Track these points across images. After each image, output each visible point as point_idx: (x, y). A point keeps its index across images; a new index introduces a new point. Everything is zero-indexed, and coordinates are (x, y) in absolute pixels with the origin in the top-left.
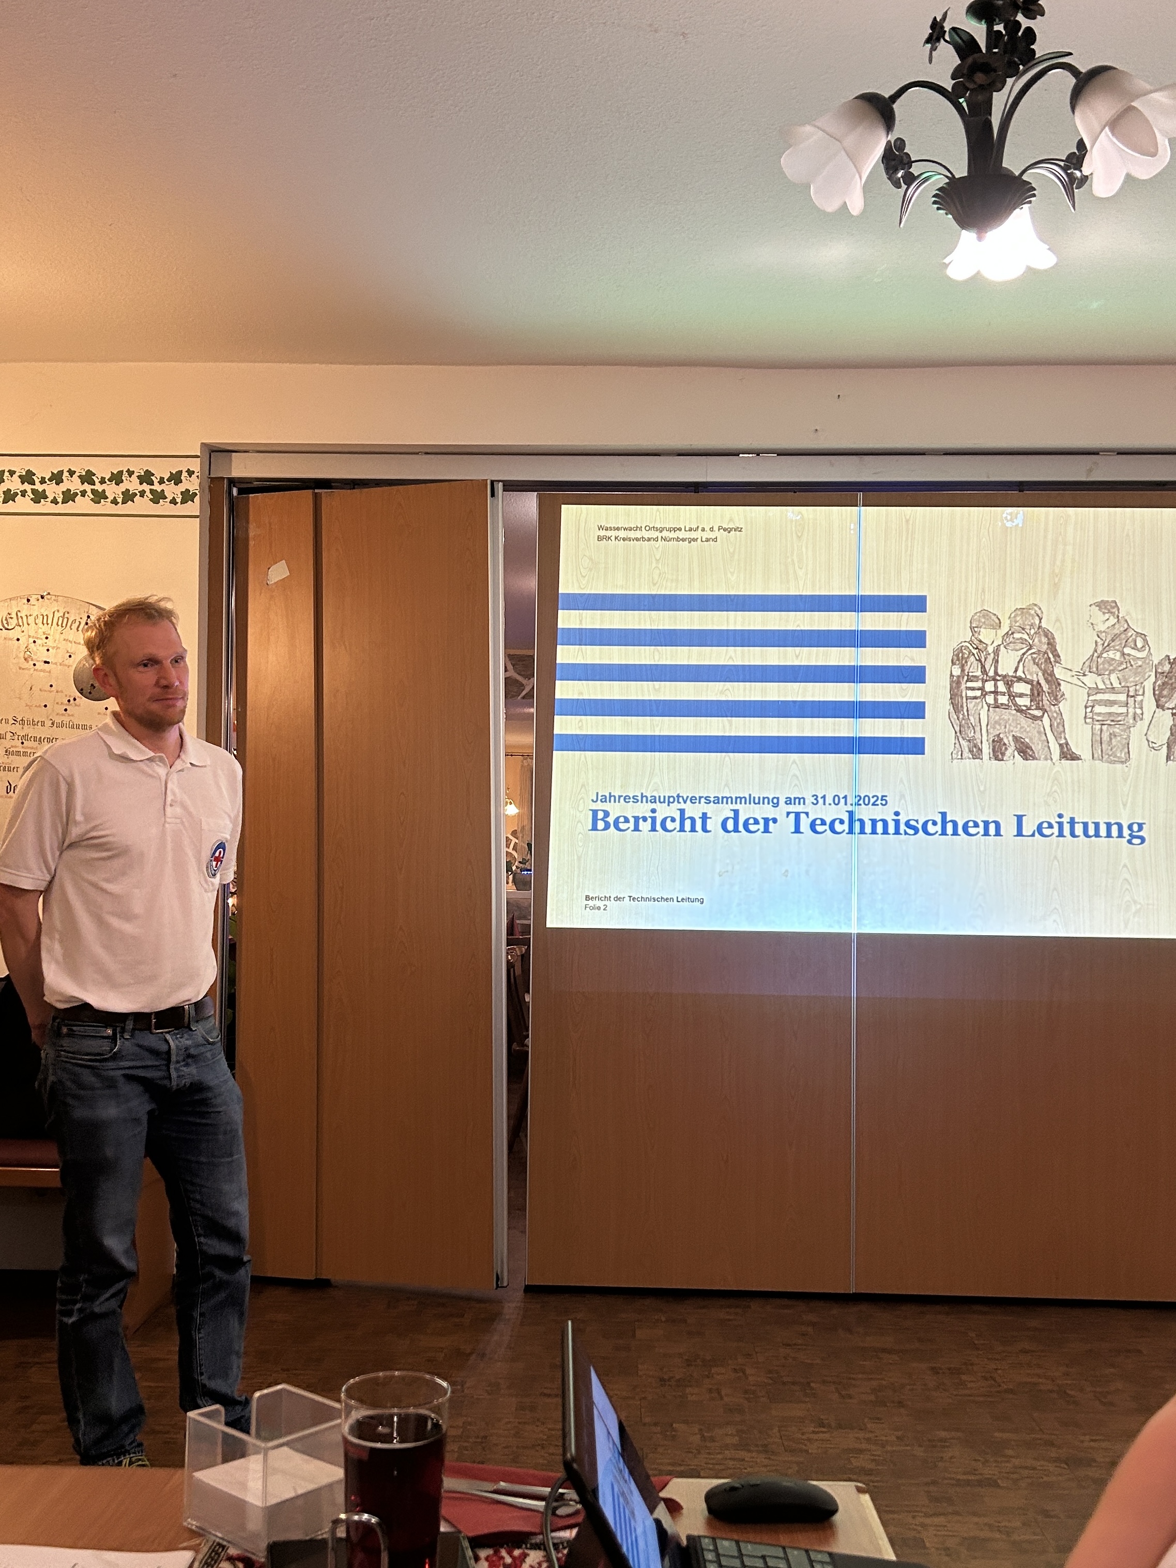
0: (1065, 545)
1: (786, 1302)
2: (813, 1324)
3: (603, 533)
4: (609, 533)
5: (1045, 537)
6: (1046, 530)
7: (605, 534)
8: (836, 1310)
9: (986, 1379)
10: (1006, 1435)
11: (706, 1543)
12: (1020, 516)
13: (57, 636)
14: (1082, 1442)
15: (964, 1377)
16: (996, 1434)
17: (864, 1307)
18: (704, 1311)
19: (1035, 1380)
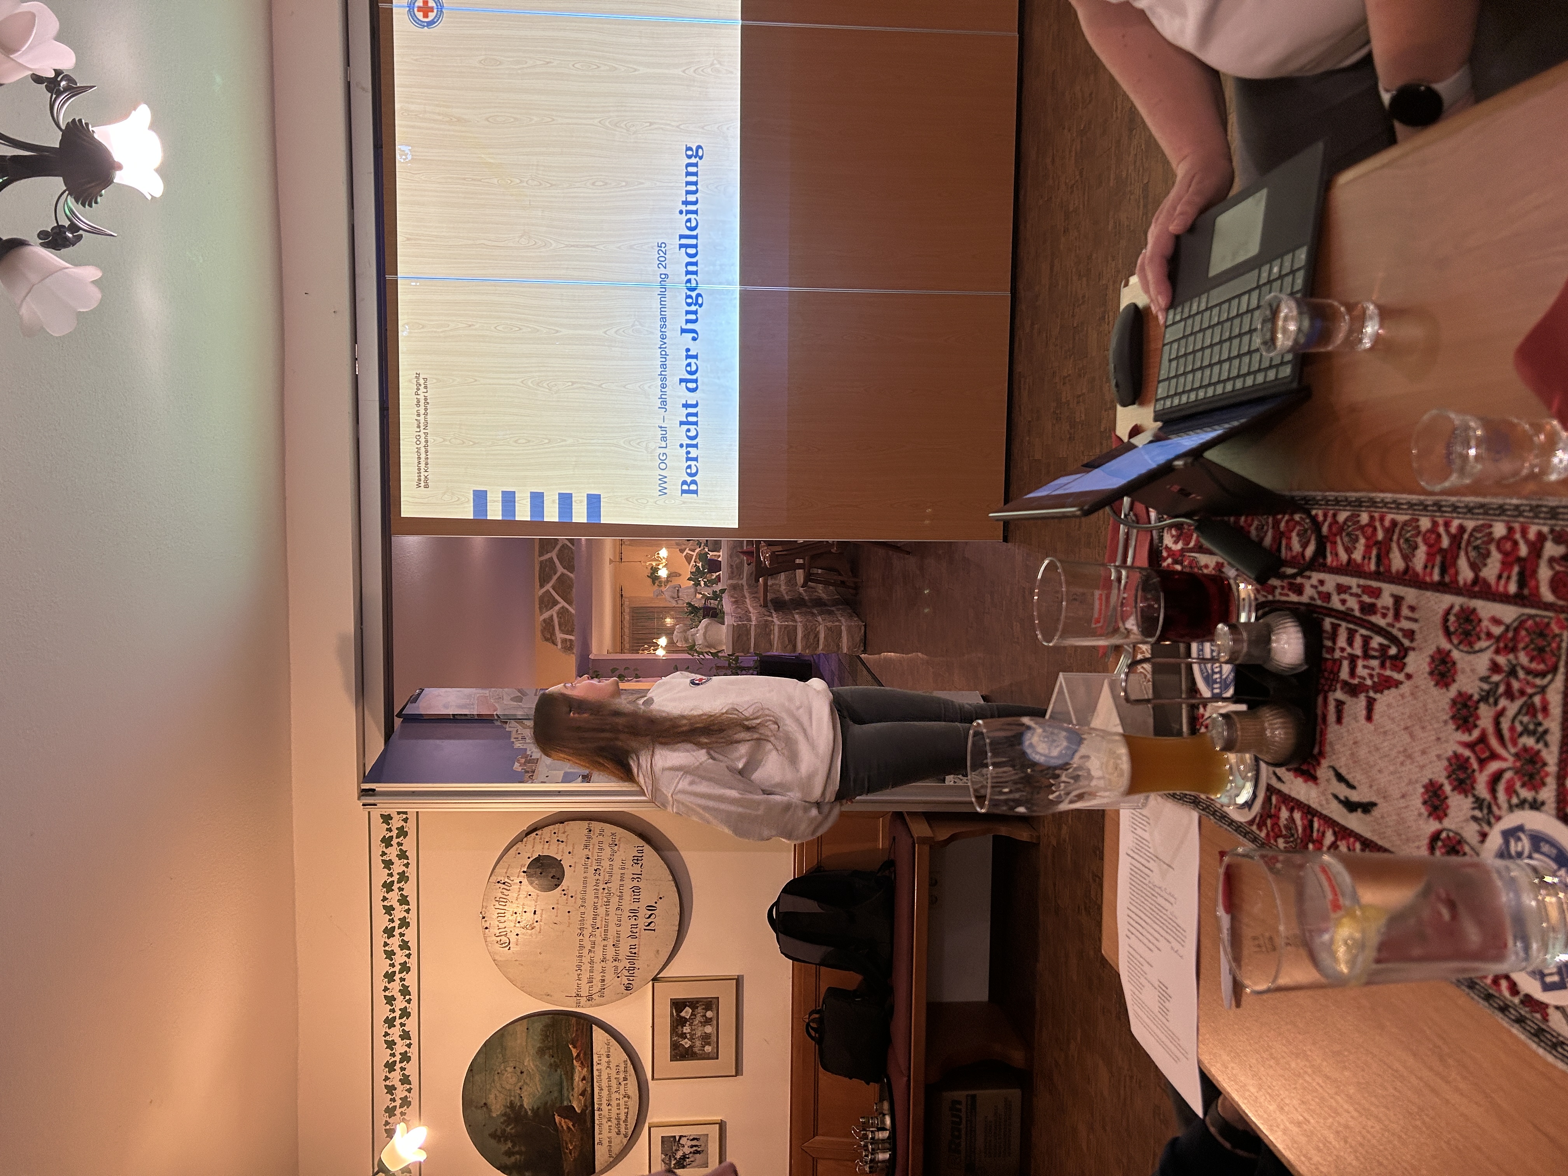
0: (425, 112)
1: (1016, 345)
2: (1033, 324)
3: (422, 484)
4: (423, 478)
5: (420, 128)
6: (413, 127)
7: (423, 482)
8: (1023, 307)
9: (1072, 192)
10: (1112, 176)
11: (1159, 406)
12: (403, 148)
13: (515, 905)
14: (1117, 118)
15: (1071, 209)
16: (1111, 184)
17: (1021, 286)
18: (1022, 408)
19: (1073, 154)
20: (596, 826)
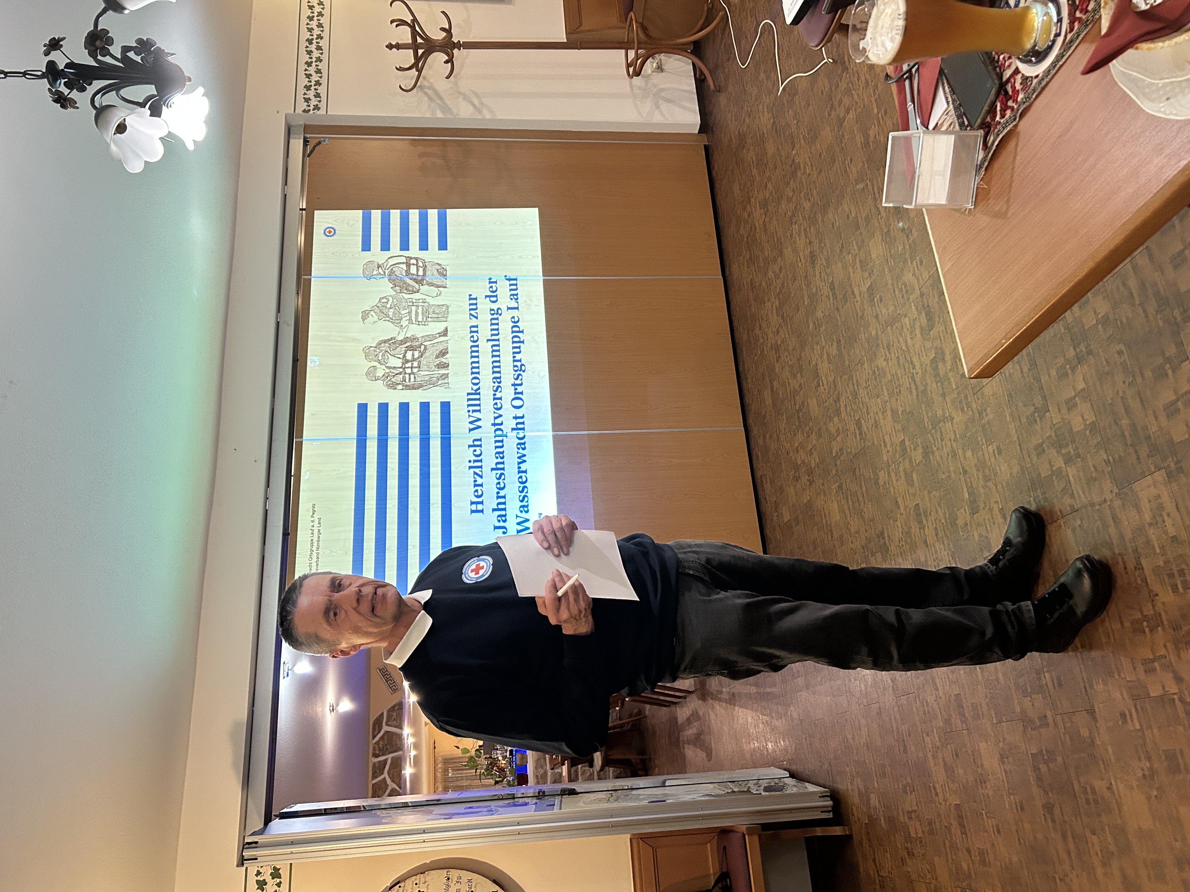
0: (329, 336)
5: (326, 345)
6: (321, 345)
12: (312, 358)
20: (454, 874)
